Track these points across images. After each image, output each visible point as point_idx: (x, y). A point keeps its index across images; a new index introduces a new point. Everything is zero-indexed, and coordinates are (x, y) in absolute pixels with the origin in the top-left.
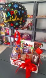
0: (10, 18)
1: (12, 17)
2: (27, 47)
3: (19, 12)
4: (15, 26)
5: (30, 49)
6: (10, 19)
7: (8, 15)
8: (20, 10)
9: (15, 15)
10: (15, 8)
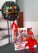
0: (12, 11)
1: (14, 10)
2: (22, 33)
4: (15, 17)
5: (25, 33)
7: (10, 8)
10: (15, 4)
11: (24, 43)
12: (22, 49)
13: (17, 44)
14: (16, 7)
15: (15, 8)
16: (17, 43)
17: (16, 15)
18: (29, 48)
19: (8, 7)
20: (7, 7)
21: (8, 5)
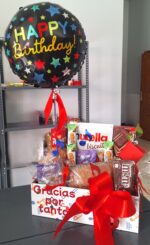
1: (43, 39)
2: (88, 147)
6: (34, 47)
7: (29, 34)
8: (66, 23)
9: (51, 34)
11: (73, 195)
12: (60, 217)
13: (40, 191)
14: (56, 28)
15: (51, 29)
16: (42, 186)
17: (55, 62)
19: (22, 28)
20: (15, 30)
21: (22, 19)
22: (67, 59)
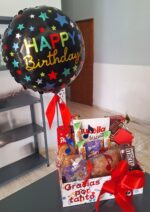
0: (49, 56)
1: (56, 50)
2: (91, 138)
3: (73, 38)
4: (60, 81)
5: (101, 138)
6: (48, 59)
7: (42, 46)
8: (74, 33)
9: (63, 45)
10: (62, 24)
11: (98, 182)
12: (87, 201)
13: (70, 188)
14: (66, 39)
16: (72, 184)
17: (66, 72)
18: (113, 197)
19: (34, 39)
21: (32, 29)
22: (75, 68)
